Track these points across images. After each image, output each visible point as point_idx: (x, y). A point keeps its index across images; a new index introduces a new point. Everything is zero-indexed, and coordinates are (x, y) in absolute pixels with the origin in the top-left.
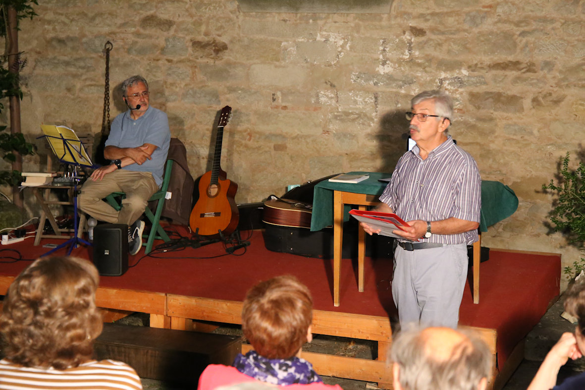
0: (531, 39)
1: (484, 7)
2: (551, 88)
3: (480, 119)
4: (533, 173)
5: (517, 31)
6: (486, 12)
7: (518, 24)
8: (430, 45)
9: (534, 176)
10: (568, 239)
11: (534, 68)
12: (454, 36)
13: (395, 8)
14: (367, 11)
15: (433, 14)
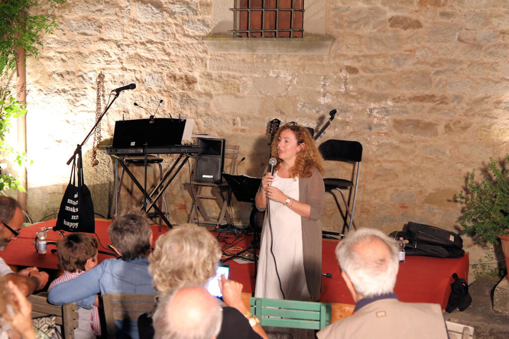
0: (443, 77)
1: (406, 51)
2: (460, 117)
3: (402, 141)
4: (446, 186)
5: (432, 71)
6: (407, 55)
7: (433, 65)
8: (362, 81)
9: (446, 188)
10: (474, 240)
11: (446, 100)
12: (382, 74)
13: (333, 51)
14: (310, 53)
15: (365, 56)
